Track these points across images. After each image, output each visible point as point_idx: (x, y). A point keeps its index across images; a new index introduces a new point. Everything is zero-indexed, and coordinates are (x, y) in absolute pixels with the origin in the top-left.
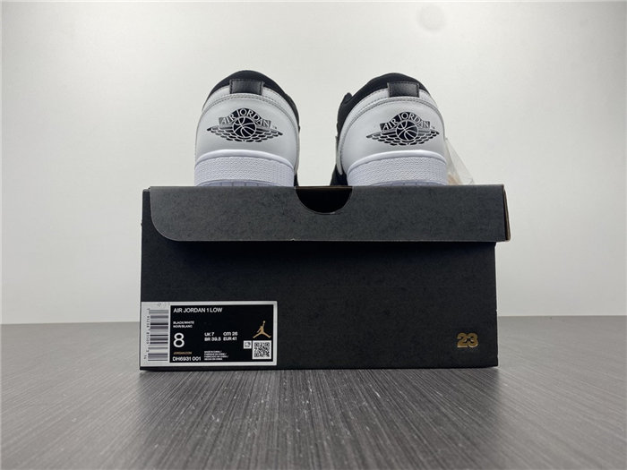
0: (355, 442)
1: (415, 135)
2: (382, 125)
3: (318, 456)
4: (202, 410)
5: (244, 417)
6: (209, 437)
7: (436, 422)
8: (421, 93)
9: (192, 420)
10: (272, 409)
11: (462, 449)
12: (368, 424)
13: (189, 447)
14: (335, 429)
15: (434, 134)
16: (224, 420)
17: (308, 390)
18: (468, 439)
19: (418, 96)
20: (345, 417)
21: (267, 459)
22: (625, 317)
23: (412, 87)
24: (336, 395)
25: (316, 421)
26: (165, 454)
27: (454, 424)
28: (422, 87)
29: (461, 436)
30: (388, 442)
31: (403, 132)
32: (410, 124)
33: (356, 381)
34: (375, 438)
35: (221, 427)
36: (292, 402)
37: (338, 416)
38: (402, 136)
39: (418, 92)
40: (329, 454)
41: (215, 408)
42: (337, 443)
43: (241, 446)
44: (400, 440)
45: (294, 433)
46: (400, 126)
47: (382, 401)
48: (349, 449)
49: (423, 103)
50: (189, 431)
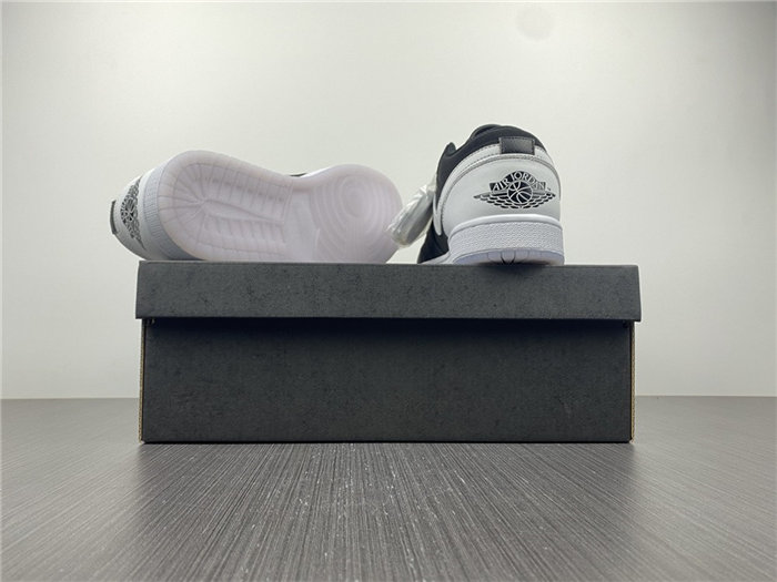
0: (442, 525)
1: (528, 197)
2: (492, 185)
3: (408, 536)
4: (288, 494)
5: (332, 501)
6: (301, 519)
7: (520, 507)
8: (537, 150)
9: (280, 503)
10: (358, 493)
11: (543, 531)
12: (454, 509)
13: (285, 528)
14: (422, 512)
15: (550, 196)
16: (312, 504)
17: (391, 475)
18: (550, 523)
19: (533, 153)
20: (430, 501)
21: (360, 538)
22: (774, 398)
23: (526, 143)
24: (420, 482)
25: (402, 505)
26: (264, 532)
27: (537, 509)
28: (538, 143)
29: (543, 521)
30: (473, 525)
31: (515, 193)
32: (523, 185)
33: (440, 466)
34: (461, 521)
35: (311, 509)
36: (377, 488)
37: (424, 500)
38: (514, 198)
39: (533, 149)
40: (417, 534)
41: (300, 493)
42: (424, 525)
43: (334, 527)
44: (485, 523)
45: (383, 515)
46: (512, 187)
47: (466, 486)
48: (437, 530)
49: (538, 161)
50: (280, 514)
